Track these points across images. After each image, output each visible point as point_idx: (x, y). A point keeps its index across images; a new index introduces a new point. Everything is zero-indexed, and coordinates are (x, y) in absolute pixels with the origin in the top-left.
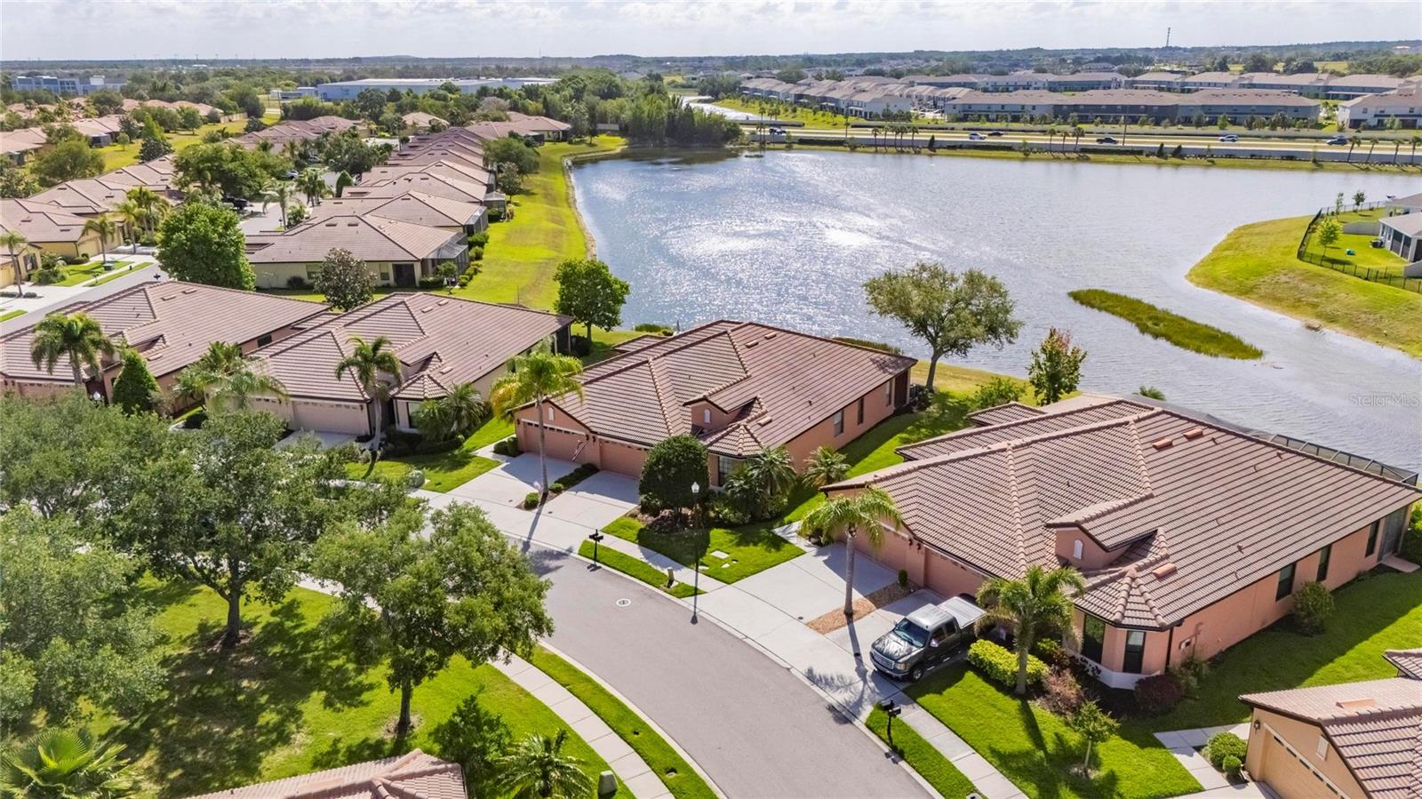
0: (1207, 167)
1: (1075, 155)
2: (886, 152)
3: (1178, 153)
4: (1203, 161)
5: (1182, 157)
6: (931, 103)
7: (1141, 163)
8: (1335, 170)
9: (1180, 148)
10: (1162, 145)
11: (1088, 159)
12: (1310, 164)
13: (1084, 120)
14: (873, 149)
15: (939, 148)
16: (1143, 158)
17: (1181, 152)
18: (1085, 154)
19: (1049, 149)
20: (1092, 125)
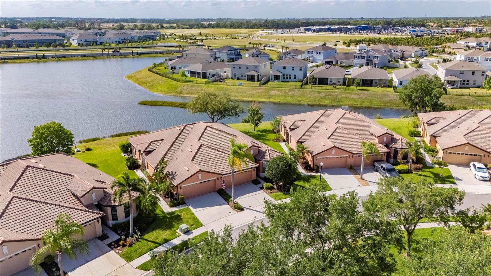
0: (57, 61)
4: (55, 59)
5: (46, 58)
9: (44, 55)
10: (37, 54)
11: (7, 62)
12: (92, 58)
16: (30, 60)
17: (45, 57)
18: (5, 60)
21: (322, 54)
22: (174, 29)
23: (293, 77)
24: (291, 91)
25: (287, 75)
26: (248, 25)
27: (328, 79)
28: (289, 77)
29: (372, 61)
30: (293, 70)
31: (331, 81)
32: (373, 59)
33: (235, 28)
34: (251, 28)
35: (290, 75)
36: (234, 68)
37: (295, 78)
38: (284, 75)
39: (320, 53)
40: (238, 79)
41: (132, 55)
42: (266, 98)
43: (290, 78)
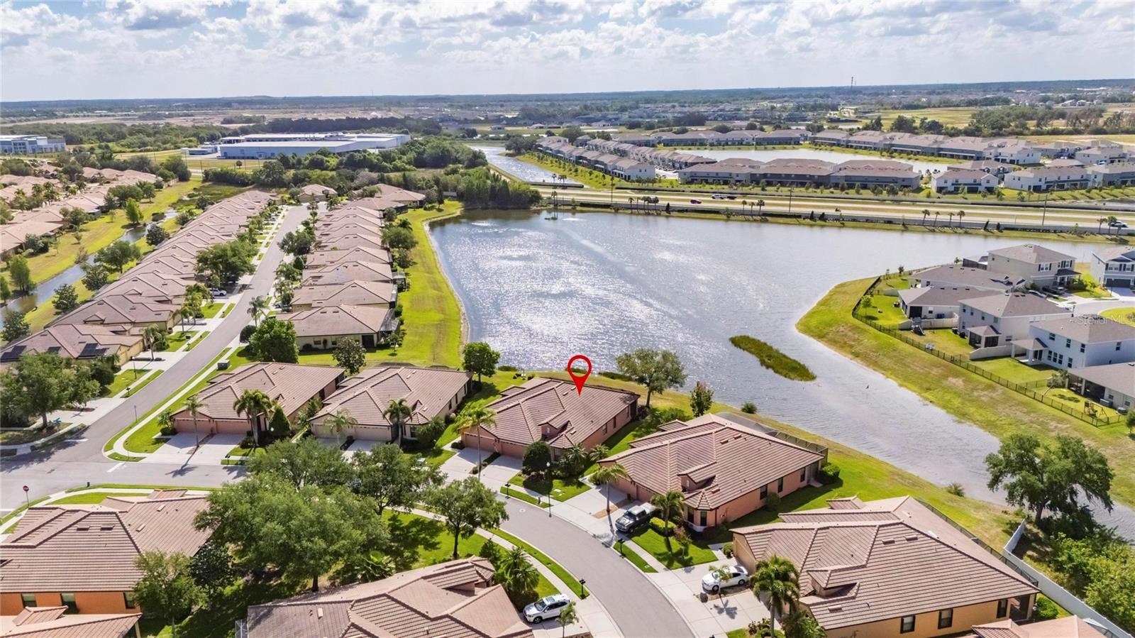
0: (840, 227)
1: (759, 218)
2: (639, 214)
3: (823, 217)
4: (838, 223)
5: (825, 220)
6: (671, 164)
7: (800, 224)
8: (914, 231)
9: (823, 214)
10: (813, 212)
11: (766, 221)
12: (900, 227)
13: (769, 184)
14: (629, 211)
15: (673, 211)
16: (801, 220)
18: (766, 217)
19: (743, 213)
20: (775, 188)
23: (1065, 361)
25: (1056, 354)
27: (1103, 388)
28: (1058, 358)
30: (1068, 346)
31: (1111, 397)
35: (1061, 357)
36: (964, 311)
37: (1070, 366)
38: (1050, 352)
40: (962, 336)
41: (985, 229)
43: (1061, 362)
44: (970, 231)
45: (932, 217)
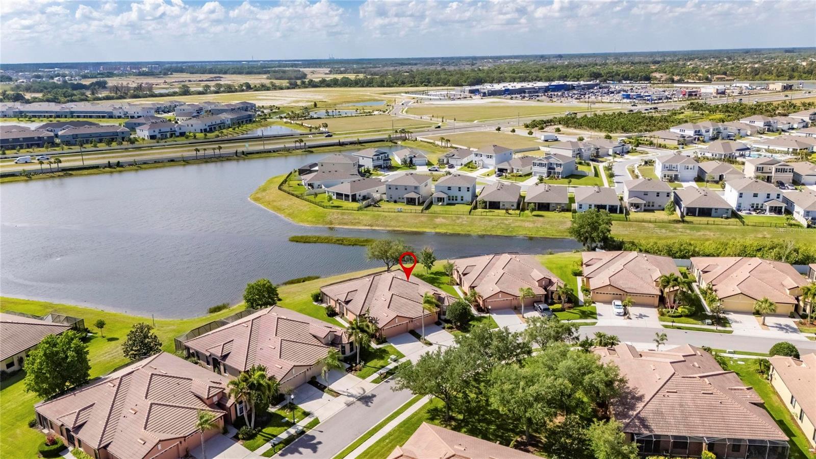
0: (137, 170)
1: (61, 173)
3: (118, 164)
5: (122, 166)
8: (192, 164)
9: (119, 162)
10: (109, 162)
11: (71, 175)
12: (182, 162)
17: (120, 164)
18: (68, 172)
19: (42, 172)
20: (15, 151)
21: (494, 159)
22: (268, 90)
23: (459, 199)
24: (458, 218)
25: (453, 197)
26: (383, 82)
27: (499, 202)
29: (554, 169)
31: (504, 205)
32: (555, 166)
33: (363, 87)
34: (387, 86)
35: (456, 197)
36: (390, 188)
37: (462, 200)
38: (449, 197)
39: (491, 157)
40: (395, 202)
41: (236, 156)
42: (431, 228)
43: (456, 200)
44: (229, 158)
45: (201, 153)
